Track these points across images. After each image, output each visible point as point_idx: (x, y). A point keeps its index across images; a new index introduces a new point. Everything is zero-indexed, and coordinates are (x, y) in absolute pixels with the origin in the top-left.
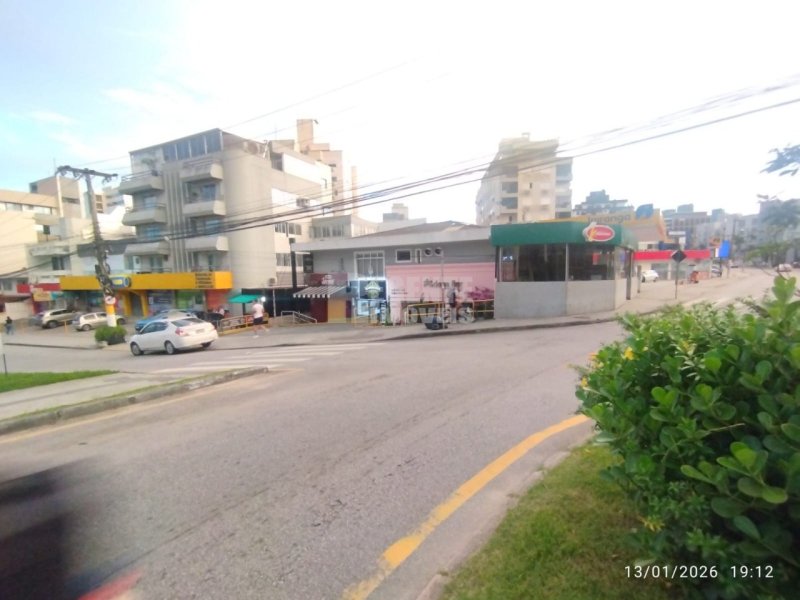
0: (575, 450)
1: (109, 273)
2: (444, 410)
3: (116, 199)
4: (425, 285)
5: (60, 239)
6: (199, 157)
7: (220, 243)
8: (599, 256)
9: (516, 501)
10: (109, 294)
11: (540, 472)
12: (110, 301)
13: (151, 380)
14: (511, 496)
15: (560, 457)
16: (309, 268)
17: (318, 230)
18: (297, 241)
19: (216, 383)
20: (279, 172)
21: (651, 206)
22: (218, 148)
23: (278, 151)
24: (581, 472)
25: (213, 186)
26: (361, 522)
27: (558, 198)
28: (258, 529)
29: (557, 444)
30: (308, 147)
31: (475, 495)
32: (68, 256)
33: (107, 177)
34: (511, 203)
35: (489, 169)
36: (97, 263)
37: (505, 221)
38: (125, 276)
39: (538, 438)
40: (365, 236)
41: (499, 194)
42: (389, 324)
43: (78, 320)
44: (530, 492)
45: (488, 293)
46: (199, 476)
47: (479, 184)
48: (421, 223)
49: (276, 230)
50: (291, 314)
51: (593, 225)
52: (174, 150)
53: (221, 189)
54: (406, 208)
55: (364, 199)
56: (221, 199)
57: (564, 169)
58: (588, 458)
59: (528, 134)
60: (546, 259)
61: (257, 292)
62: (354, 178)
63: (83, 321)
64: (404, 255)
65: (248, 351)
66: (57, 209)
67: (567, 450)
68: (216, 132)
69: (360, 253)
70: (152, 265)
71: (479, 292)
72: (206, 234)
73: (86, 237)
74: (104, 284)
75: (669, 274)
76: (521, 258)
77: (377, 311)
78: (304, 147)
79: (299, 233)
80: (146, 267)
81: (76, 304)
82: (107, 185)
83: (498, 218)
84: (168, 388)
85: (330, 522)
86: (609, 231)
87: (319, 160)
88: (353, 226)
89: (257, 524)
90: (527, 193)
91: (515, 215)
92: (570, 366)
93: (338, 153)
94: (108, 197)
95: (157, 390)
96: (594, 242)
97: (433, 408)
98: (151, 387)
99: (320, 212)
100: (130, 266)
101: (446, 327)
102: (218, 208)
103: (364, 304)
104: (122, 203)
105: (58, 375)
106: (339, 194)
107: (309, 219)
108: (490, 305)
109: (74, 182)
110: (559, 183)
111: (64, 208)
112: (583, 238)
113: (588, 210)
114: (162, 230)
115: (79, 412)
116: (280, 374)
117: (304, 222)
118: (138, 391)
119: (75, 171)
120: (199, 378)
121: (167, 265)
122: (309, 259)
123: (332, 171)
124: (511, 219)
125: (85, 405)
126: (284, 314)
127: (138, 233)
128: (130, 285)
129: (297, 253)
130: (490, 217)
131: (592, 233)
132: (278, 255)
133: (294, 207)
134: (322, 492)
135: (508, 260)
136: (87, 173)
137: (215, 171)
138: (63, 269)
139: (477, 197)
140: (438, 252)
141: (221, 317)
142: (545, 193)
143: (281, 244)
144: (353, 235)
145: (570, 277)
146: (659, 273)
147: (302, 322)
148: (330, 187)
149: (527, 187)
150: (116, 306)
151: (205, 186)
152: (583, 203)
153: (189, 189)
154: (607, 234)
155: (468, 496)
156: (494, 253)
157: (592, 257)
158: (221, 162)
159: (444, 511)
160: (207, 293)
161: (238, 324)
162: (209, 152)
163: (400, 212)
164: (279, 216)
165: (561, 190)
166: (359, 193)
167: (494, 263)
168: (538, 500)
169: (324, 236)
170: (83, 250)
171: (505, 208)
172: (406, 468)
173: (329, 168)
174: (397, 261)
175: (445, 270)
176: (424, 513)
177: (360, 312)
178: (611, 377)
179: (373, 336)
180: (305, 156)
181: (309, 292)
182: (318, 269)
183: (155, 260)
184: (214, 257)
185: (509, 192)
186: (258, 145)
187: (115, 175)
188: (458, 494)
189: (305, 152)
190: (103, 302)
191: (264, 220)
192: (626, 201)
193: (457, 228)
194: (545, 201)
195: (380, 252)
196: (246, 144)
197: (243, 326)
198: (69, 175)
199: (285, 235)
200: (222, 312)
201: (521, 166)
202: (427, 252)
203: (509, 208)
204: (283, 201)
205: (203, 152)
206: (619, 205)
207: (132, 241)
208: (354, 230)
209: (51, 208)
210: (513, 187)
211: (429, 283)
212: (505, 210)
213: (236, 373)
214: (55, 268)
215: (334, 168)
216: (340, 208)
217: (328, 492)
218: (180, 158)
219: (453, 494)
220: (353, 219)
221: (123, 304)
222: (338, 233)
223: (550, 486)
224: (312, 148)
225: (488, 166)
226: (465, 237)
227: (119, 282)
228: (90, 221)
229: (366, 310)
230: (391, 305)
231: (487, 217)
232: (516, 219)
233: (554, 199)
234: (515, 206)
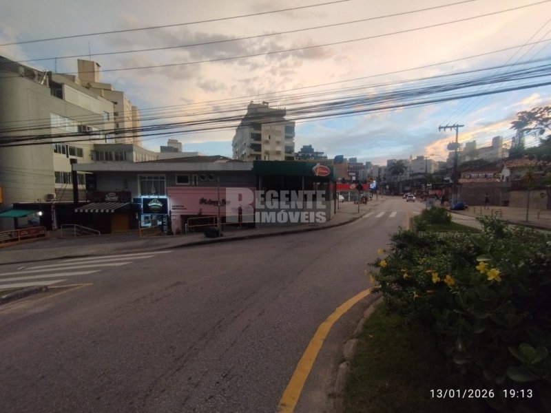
4: (201, 203)
16: (91, 186)
17: (99, 153)
18: (79, 162)
20: (59, 100)
21: (342, 156)
23: (58, 81)
27: (286, 147)
31: (299, 401)
34: (257, 147)
40: (145, 162)
41: (249, 141)
42: (170, 233)
48: (195, 155)
49: (56, 151)
50: (73, 227)
51: (318, 165)
54: (180, 143)
55: (143, 130)
57: (290, 129)
61: (32, 207)
62: (134, 114)
64: (183, 178)
69: (142, 175)
77: (159, 223)
79: (81, 155)
83: (248, 157)
87: (101, 96)
88: (134, 153)
90: (267, 142)
91: (260, 155)
93: (121, 94)
96: (319, 176)
99: (102, 137)
101: (222, 236)
103: (146, 218)
106: (120, 125)
107: (91, 143)
110: (286, 137)
112: (313, 173)
117: (86, 145)
122: (93, 178)
123: (114, 107)
124: (257, 159)
126: (63, 227)
129: (78, 172)
130: (243, 156)
131: (318, 171)
132: (57, 174)
133: (75, 130)
139: (233, 141)
140: (211, 177)
142: (278, 143)
143: (62, 163)
144: (135, 160)
147: (85, 234)
148: (112, 120)
149: (267, 138)
152: (300, 152)
154: (326, 172)
155: (293, 404)
156: (254, 180)
163: (175, 146)
165: (288, 143)
166: (140, 124)
169: (107, 159)
171: (253, 150)
173: (112, 104)
174: (177, 184)
177: (143, 225)
179: (157, 245)
180: (87, 90)
181: (93, 208)
182: (102, 187)
185: (255, 140)
186: (36, 73)
188: (283, 404)
189: (86, 87)
191: (42, 139)
192: (323, 153)
193: (225, 161)
194: (279, 148)
195: (162, 175)
196: (21, 69)
199: (65, 156)
202: (203, 177)
203: (255, 151)
206: (320, 155)
208: (136, 157)
210: (258, 137)
211: (203, 201)
212: (253, 152)
215: (116, 105)
219: (279, 406)
220: (134, 148)
222: (120, 158)
223: (362, 379)
229: (149, 222)
230: (173, 218)
231: (240, 156)
232: (260, 158)
233: (284, 148)
234: (260, 150)
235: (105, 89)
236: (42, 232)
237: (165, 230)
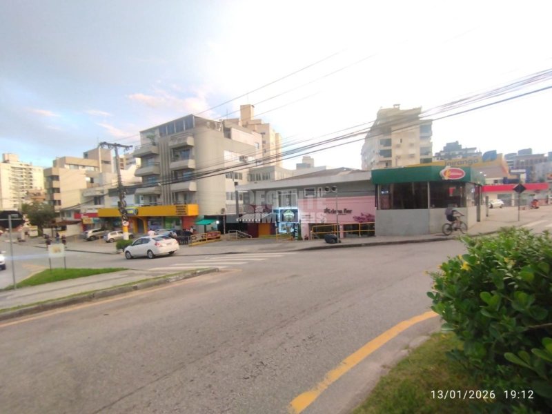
0: (434, 335)
1: (125, 206)
2: (337, 302)
3: (132, 160)
4: (325, 212)
5: (99, 186)
6: (180, 133)
7: (192, 186)
8: (454, 190)
9: (388, 371)
10: (124, 220)
11: (407, 350)
12: (126, 224)
13: (147, 275)
14: (384, 366)
15: (421, 340)
16: (247, 201)
17: (253, 176)
18: (239, 184)
19: (186, 278)
20: (229, 140)
21: (495, 152)
22: (191, 127)
23: (228, 127)
24: (438, 352)
25: (188, 150)
26: (276, 378)
27: (422, 149)
28: (209, 378)
29: (421, 329)
30: (247, 123)
31: (358, 364)
32: (103, 196)
33: (127, 147)
34: (388, 153)
35: (370, 131)
36: (119, 200)
37: (383, 167)
38: (134, 208)
39: (406, 325)
40: (284, 179)
41: (377, 146)
42: (300, 239)
43: (106, 235)
44: (399, 365)
45: (370, 217)
46: (173, 340)
47: (363, 142)
48: (323, 169)
49: (227, 177)
50: (235, 232)
51: (448, 168)
52: (165, 129)
53: (193, 152)
54: (313, 159)
56: (192, 158)
57: (426, 127)
58: (444, 341)
59: (399, 105)
60: (413, 192)
61: (213, 218)
62: (277, 142)
63: (110, 236)
64: (310, 190)
65: (207, 257)
66: (98, 167)
67: (428, 335)
68: (191, 116)
69: (280, 191)
70: (150, 200)
71: (364, 217)
72: (184, 181)
73: (113, 184)
74: (123, 213)
75: (513, 202)
76: (395, 192)
77: (292, 230)
78: (245, 122)
79: (241, 179)
80: (147, 202)
81: (106, 226)
82: (126, 152)
83: (378, 164)
84: (157, 280)
85: (255, 377)
86: (460, 172)
87: (254, 131)
88: (276, 173)
89: (208, 375)
90: (398, 146)
91: (390, 161)
92: (427, 272)
93: (267, 126)
94: (127, 159)
95: (152, 281)
96: (449, 180)
97: (329, 300)
98: (147, 280)
99: (255, 164)
100: (138, 202)
101: (340, 242)
102: (191, 164)
103: (283, 226)
104: (134, 162)
105: (94, 270)
106: (267, 153)
107: (247, 170)
108: (372, 226)
109: (108, 151)
110: (422, 138)
111: (102, 167)
112: (440, 177)
113: (445, 157)
114: (156, 179)
115: (105, 294)
116: (227, 273)
117: (244, 172)
118: (139, 282)
119: (109, 145)
120: (175, 274)
121: (160, 200)
122: (246, 196)
123: (263, 137)
124: (387, 165)
125: (109, 290)
126: (231, 232)
127: (143, 181)
128: (137, 214)
129: (239, 192)
130: (372, 163)
131: (447, 174)
132: (227, 193)
133: (238, 162)
134: (251, 355)
135: (384, 194)
136: (116, 145)
137: (190, 141)
138: (100, 204)
139: (362, 150)
140: (334, 189)
141: (191, 234)
143: (229, 186)
144: (276, 179)
145: (431, 206)
146: (504, 201)
147: (242, 237)
148: (261, 148)
149: (398, 142)
150: (128, 227)
151: (184, 150)
152: (441, 151)
153: (174, 153)
154: (460, 174)
155: (353, 365)
156: (374, 189)
157: (448, 192)
158: (193, 136)
159: (335, 375)
160: (182, 218)
161: (201, 238)
162: (186, 129)
163: (308, 162)
164: (228, 168)
165: (424, 143)
166: (281, 151)
167: (374, 197)
168: (405, 372)
169: (257, 180)
170: (112, 192)
171: (382, 157)
172: (308, 342)
173: (261, 135)
174: (305, 196)
175: (339, 202)
176: (320, 375)
177: (280, 231)
178: (452, 283)
180: (245, 129)
181: (247, 218)
182: (253, 202)
183: (153, 198)
184: (188, 195)
185: (385, 146)
186: (216, 124)
187: (131, 146)
188: (345, 363)
189: (245, 126)
190: (122, 225)
191: (218, 171)
192: (475, 149)
193: (348, 172)
194: (412, 151)
195: (294, 189)
196: (208, 123)
197: (205, 240)
198: (106, 147)
199: (231, 180)
200: (192, 230)
201: (393, 128)
202: (326, 189)
203: (385, 157)
204: (230, 158)
205: (182, 130)
206: (469, 152)
207: (139, 186)
208: (277, 176)
209: (95, 167)
210: (388, 143)
211: (327, 211)
212: (382, 158)
213: (198, 272)
214: (96, 204)
215: (264, 135)
216: (267, 162)
217: (254, 356)
218: (169, 134)
219: (341, 363)
220: (276, 168)
221: (133, 226)
222: (266, 178)
223: (414, 361)
224: (250, 123)
225: (369, 129)
226: (352, 178)
227: (131, 212)
228: (116, 175)
229: (285, 229)
230: (302, 226)
231: (369, 163)
232: (391, 165)
233: (419, 149)
234: (390, 155)
235: (257, 124)
236: (218, 236)
237: (296, 235)
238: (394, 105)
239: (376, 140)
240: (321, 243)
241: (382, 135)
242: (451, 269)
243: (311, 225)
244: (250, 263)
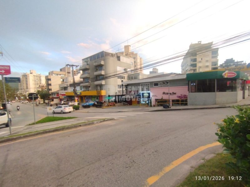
0: (218, 154)
1: (76, 91)
2: (169, 135)
3: (79, 72)
4: (163, 94)
5: (66, 83)
6: (99, 59)
7: (103, 82)
8: (229, 83)
9: (194, 169)
10: (76, 97)
11: (203, 160)
12: (76, 99)
13: (85, 120)
14: (192, 167)
15: (211, 156)
17: (130, 78)
18: (123, 81)
19: (101, 122)
20: (119, 61)
22: (103, 56)
23: (119, 56)
24: (220, 163)
25: (102, 67)
26: (140, 168)
27: (212, 63)
28: (110, 166)
29: (211, 151)
30: (127, 54)
31: (179, 165)
32: (67, 87)
33: (77, 66)
35: (186, 55)
36: (74, 88)
37: (192, 72)
38: (80, 92)
39: (203, 148)
40: (144, 79)
41: (189, 62)
42: (151, 106)
43: (69, 103)
44: (199, 167)
45: (185, 96)
46: (95, 148)
47: (182, 60)
48: (162, 74)
49: (118, 78)
50: (121, 102)
51: (227, 72)
52: (91, 58)
53: (104, 67)
54: (157, 69)
55: (144, 68)
56: (104, 70)
57: (215, 52)
58: (224, 158)
59: (201, 42)
60: (208, 84)
61: (112, 96)
62: (141, 61)
63: (70, 104)
64: (156, 84)
65: (109, 113)
66: (66, 75)
67: (215, 154)
68: (103, 52)
69: (142, 84)
70: (86, 89)
71: (182, 96)
72: (100, 80)
73: (72, 82)
74: (75, 94)
76: (198, 84)
77: (147, 102)
78: (126, 53)
79: (124, 79)
80: (85, 89)
81: (69, 99)
82: (77, 68)
83: (189, 71)
84: (89, 123)
85: (131, 167)
86: (233, 73)
87: (130, 57)
88: (140, 76)
89: (110, 164)
90: (200, 62)
91: (196, 69)
92: (215, 123)
93: (136, 54)
94: (77, 71)
95: (86, 123)
96: (227, 78)
97: (165, 135)
98: (85, 122)
99: (131, 72)
100: (81, 89)
101: (170, 108)
102: (103, 73)
103: (143, 100)
104: (80, 73)
105: (64, 118)
106: (136, 67)
107: (127, 75)
108: (186, 101)
109: (70, 68)
110: (213, 57)
111: (67, 75)
112: (222, 77)
113: (225, 66)
114: (89, 79)
115: (68, 128)
116: (118, 121)
117: (126, 76)
118: (82, 123)
119: (70, 65)
120: (97, 120)
121: (90, 89)
124: (194, 71)
125: (70, 126)
127: (83, 80)
128: (81, 94)
129: (124, 85)
130: (186, 70)
131: (226, 75)
132: (118, 85)
133: (123, 71)
134: (129, 157)
135: (193, 85)
136: (72, 66)
137: (102, 63)
138: (66, 90)
139: (182, 64)
140: (168, 83)
141: (103, 103)
142: (207, 61)
143: (119, 82)
144: (140, 79)
145: (217, 91)
147: (125, 105)
148: (133, 65)
149: (200, 60)
150: (77, 100)
151: (100, 67)
152: (223, 64)
153: (96, 68)
154: (233, 75)
155: (176, 165)
156: (187, 83)
157: (227, 83)
158: (104, 60)
159: (167, 169)
160: (99, 96)
161: (107, 105)
162: (101, 57)
163: (155, 71)
164: (119, 74)
165: (214, 60)
166: (142, 66)
167: (188, 86)
168: (202, 171)
169: (132, 79)
170: (71, 85)
171: (192, 67)
172: (155, 153)
173: (133, 59)
174: (154, 86)
175: (170, 89)
176: (161, 169)
177: (142, 102)
178: (230, 129)
179: (145, 110)
180: (127, 56)
182: (129, 90)
183: (87, 87)
184: (101, 86)
185: (193, 62)
186: (114, 55)
187: (79, 66)
188: (172, 164)
189: (126, 55)
190: (75, 99)
191: (114, 76)
193: (175, 75)
194: (207, 64)
195: (148, 83)
196: (110, 54)
197: (109, 106)
198: (69, 66)
199: (120, 79)
200: (103, 102)
201: (197, 53)
202: (164, 83)
203: (193, 67)
204: (120, 69)
205: (99, 58)
206: (239, 63)
207: (81, 82)
208: (141, 77)
209: (64, 75)
210: (195, 60)
211: (164, 93)
212: (192, 68)
213: (106, 119)
214: (65, 90)
215: (135, 59)
216: (136, 71)
217: (130, 158)
218: (94, 60)
219: (171, 164)
220: (140, 74)
221: (79, 100)
222: (136, 78)
223: (207, 166)
224: (129, 54)
225: (185, 54)
226: (177, 78)
227: (78, 93)
228: (73, 78)
229: (144, 102)
230: (152, 100)
231: (185, 71)
232: (196, 71)
233: (211, 63)
234: (196, 66)
235: (132, 54)
236: (114, 104)
237: (149, 104)
238: (199, 42)
239: (189, 59)
240: (161, 108)
241: (192, 57)
242: (229, 122)
243: (156, 100)
244: (128, 116)
